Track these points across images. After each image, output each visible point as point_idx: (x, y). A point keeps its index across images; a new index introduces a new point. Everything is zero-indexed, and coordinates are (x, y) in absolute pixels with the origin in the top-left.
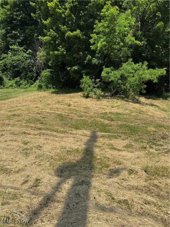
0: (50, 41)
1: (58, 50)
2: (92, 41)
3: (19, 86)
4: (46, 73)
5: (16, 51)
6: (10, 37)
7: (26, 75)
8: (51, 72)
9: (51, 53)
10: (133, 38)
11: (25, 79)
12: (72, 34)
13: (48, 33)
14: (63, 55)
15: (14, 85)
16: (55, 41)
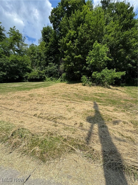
0: (67, 60)
1: (71, 64)
2: (87, 60)
3: (52, 80)
4: (64, 75)
5: (51, 65)
6: (49, 59)
7: (55, 75)
8: (66, 74)
9: (67, 65)
10: (108, 57)
11: (55, 77)
12: (77, 57)
13: (66, 57)
14: (72, 66)
15: (50, 80)
16: (69, 60)
